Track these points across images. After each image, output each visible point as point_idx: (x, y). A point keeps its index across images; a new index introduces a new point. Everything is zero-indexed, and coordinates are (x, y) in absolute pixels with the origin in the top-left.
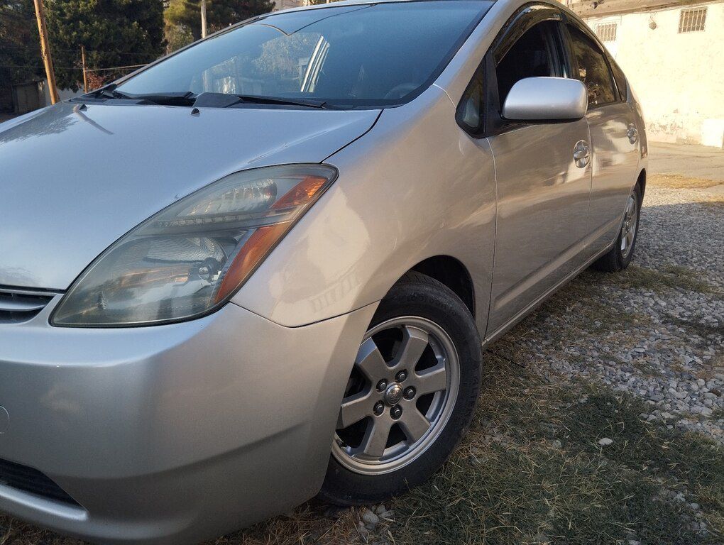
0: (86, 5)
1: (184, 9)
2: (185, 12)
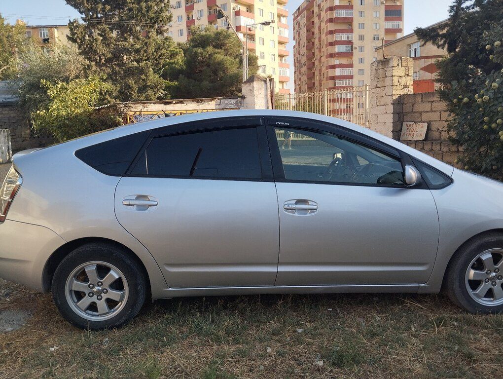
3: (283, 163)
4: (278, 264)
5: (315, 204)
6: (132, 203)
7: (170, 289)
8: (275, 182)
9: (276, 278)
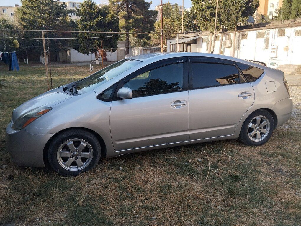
0: (93, 23)
1: (125, 23)
2: (125, 24)
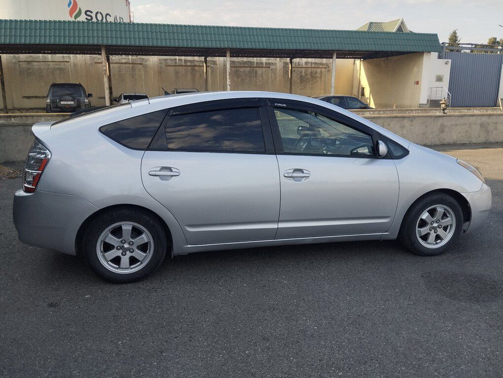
3: (283, 136)
4: (279, 221)
5: (308, 172)
6: (158, 173)
7: (189, 246)
8: (276, 154)
9: (277, 233)
